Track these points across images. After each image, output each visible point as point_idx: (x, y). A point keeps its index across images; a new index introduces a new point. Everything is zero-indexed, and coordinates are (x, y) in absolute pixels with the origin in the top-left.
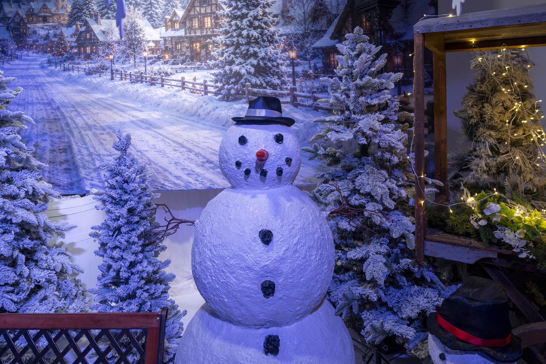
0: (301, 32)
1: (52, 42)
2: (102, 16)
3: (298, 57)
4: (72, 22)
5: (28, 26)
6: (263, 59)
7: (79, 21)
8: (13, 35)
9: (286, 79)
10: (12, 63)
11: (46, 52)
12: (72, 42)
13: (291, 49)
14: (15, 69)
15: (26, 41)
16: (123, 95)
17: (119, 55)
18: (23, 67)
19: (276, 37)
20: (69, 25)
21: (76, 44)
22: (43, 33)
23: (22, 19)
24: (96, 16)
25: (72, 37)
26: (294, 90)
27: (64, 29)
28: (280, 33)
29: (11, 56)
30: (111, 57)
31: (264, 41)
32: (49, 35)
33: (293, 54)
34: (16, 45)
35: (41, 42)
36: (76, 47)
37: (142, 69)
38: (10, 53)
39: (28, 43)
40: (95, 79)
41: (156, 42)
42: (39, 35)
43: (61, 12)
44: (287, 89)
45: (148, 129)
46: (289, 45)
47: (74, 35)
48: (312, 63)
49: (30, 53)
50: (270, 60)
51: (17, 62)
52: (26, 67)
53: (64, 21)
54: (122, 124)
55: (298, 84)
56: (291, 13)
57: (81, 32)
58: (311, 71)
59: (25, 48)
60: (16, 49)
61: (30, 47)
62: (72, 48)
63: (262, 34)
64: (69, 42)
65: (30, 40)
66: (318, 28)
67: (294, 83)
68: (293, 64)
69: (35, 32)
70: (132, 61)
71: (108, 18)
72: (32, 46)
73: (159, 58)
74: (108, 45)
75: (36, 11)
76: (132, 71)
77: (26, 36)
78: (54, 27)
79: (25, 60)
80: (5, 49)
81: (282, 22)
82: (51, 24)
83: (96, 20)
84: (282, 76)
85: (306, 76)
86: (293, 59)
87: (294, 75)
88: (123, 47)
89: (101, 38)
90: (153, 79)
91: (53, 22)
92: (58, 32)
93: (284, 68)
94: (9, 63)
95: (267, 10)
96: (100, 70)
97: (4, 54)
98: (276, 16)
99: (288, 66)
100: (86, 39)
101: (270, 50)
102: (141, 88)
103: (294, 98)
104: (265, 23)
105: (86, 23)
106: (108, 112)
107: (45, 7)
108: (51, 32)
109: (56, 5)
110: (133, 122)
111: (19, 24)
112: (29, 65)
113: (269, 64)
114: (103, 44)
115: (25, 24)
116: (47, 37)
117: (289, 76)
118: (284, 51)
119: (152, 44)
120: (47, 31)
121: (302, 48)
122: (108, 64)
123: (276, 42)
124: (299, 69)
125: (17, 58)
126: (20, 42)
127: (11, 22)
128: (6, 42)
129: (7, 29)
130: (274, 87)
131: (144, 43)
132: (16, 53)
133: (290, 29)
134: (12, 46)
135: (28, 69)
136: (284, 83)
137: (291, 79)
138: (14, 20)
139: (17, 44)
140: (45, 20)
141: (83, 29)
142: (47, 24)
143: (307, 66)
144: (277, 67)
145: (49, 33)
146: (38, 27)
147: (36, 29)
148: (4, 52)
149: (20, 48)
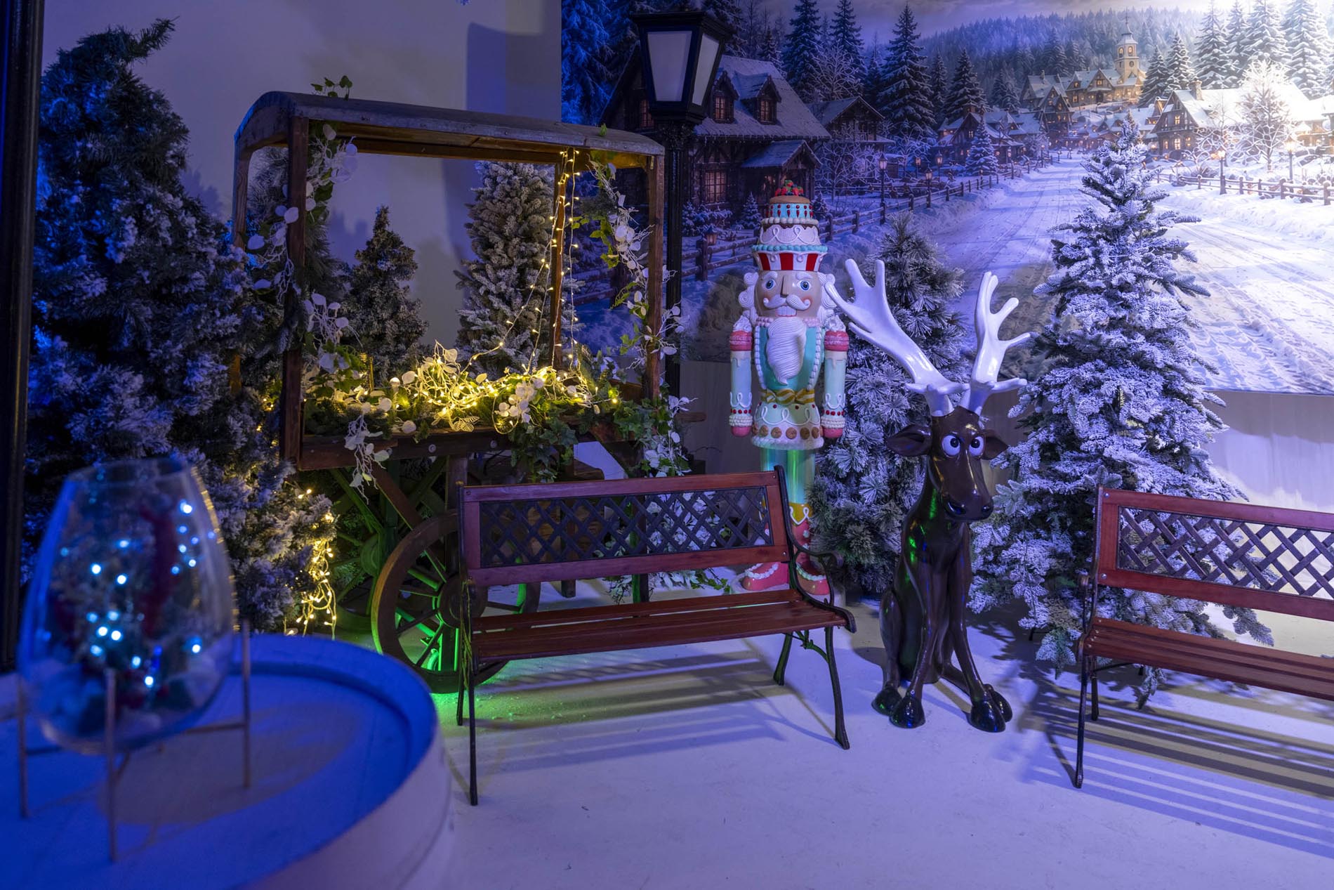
1: (1112, 134)
2: (1204, 85)
4: (1148, 98)
5: (1071, 109)
7: (1160, 95)
8: (1045, 125)
10: (1042, 170)
12: (1147, 131)
14: (1048, 180)
15: (1066, 135)
16: (1244, 221)
17: (1236, 150)
18: (1060, 176)
20: (1143, 104)
21: (1154, 135)
22: (1095, 119)
23: (1060, 100)
24: (1193, 85)
25: (1147, 123)
27: (1133, 112)
29: (1041, 159)
30: (1221, 154)
32: (1107, 122)
34: (1050, 141)
35: (1093, 134)
36: (1154, 140)
37: (1285, 174)
38: (1039, 154)
39: (1070, 137)
40: (1189, 194)
41: (1315, 124)
42: (1089, 123)
43: (1128, 83)
45: (1295, 280)
47: (1151, 120)
49: (1074, 153)
51: (1051, 168)
52: (1066, 176)
53: (1133, 97)
54: (1242, 271)
57: (1165, 115)
59: (1065, 146)
60: (1050, 148)
61: (1074, 144)
62: (1147, 142)
64: (1141, 132)
65: (1073, 133)
69: (1082, 119)
70: (1263, 161)
71: (1217, 87)
72: (1076, 141)
73: (1319, 153)
74: (1217, 134)
75: (1083, 86)
76: (1265, 177)
77: (1066, 126)
78: (1116, 109)
79: (1065, 165)
80: (1032, 149)
82: (1110, 104)
83: (1193, 93)
88: (1244, 136)
89: (1201, 122)
90: (1306, 191)
91: (1114, 101)
92: (1123, 116)
94: (1038, 171)
96: (1201, 177)
97: (1030, 156)
100: (1173, 125)
102: (1283, 208)
105: (1174, 99)
106: (1215, 250)
107: (1099, 77)
108: (1110, 117)
109: (1120, 73)
110: (1264, 268)
111: (1055, 108)
112: (1070, 172)
114: (1206, 132)
115: (1065, 107)
116: (1103, 126)
119: (1306, 129)
120: (1103, 117)
122: (1214, 166)
125: (1051, 161)
126: (1057, 136)
127: (1043, 106)
128: (1034, 137)
129: (1036, 116)
131: (1288, 126)
132: (1050, 154)
134: (1044, 143)
135: (1069, 179)
138: (1046, 101)
139: (1052, 139)
140: (1099, 98)
141: (1169, 108)
142: (1103, 105)
145: (1106, 119)
146: (1088, 111)
147: (1083, 114)
148: (1029, 153)
149: (1057, 146)
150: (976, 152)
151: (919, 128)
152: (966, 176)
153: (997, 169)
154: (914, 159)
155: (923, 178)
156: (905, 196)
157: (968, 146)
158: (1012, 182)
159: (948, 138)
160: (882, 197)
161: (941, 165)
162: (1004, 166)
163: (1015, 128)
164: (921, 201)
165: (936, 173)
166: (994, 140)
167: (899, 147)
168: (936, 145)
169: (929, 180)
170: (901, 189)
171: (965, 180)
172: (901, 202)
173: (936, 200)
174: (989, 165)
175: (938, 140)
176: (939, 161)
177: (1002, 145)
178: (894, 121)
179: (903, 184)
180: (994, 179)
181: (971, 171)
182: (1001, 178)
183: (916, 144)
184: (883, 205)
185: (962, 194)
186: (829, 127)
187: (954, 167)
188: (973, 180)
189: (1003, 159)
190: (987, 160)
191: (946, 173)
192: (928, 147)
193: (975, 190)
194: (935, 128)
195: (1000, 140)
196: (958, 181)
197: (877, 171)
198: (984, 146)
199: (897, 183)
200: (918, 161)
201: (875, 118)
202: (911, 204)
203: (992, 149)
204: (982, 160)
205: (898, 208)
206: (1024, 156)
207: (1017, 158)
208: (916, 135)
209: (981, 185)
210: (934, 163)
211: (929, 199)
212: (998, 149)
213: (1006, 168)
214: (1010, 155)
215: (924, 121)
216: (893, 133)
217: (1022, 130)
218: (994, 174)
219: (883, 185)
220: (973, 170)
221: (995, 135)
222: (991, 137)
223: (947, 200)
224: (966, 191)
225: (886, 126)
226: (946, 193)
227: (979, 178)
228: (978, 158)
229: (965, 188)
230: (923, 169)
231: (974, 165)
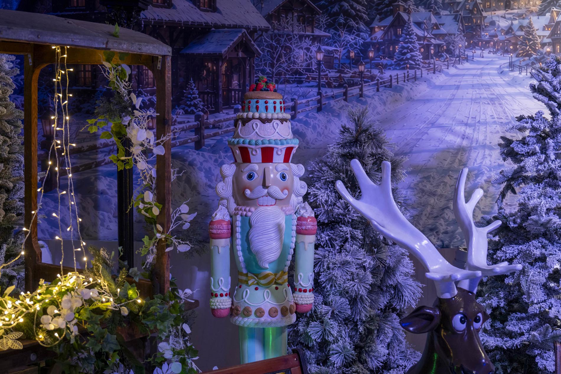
1: (516, 37)
4: (545, 8)
5: (484, 14)
7: (555, 5)
8: (463, 27)
10: (459, 66)
11: (507, 52)
12: (544, 36)
14: (464, 75)
15: (480, 36)
18: (474, 72)
20: (541, 13)
21: (549, 40)
22: (503, 24)
23: (476, 5)
25: (544, 29)
27: (534, 19)
29: (459, 56)
32: (513, 27)
34: (466, 41)
35: (501, 37)
36: (549, 44)
38: (457, 52)
39: (483, 39)
42: (499, 26)
47: (548, 26)
49: (486, 53)
51: (467, 65)
52: (479, 72)
53: (534, 6)
57: (558, 23)
59: (478, 46)
60: (466, 47)
61: (485, 45)
62: (543, 45)
64: (539, 36)
65: (485, 35)
69: (493, 23)
72: (488, 42)
77: (480, 28)
78: (520, 16)
79: (479, 63)
80: (451, 47)
82: (515, 11)
91: (519, 8)
92: (525, 22)
94: (456, 67)
97: (449, 54)
108: (516, 22)
111: (471, 11)
112: (482, 69)
115: (479, 12)
116: (509, 30)
120: (510, 22)
125: (467, 59)
126: (473, 37)
127: (461, 9)
128: (453, 37)
129: (455, 18)
132: (466, 53)
134: (461, 43)
135: (481, 75)
138: (464, 5)
139: (468, 40)
140: (508, 5)
142: (510, 11)
145: (512, 24)
146: (498, 16)
147: (494, 19)
148: (449, 51)
149: (472, 46)
150: (403, 48)
151: (352, 23)
152: (394, 69)
153: (421, 65)
154: (349, 52)
155: (356, 70)
156: (340, 86)
157: (397, 42)
158: (434, 76)
159: (379, 34)
160: (319, 86)
161: (372, 59)
162: (427, 61)
163: (438, 28)
164: (355, 91)
165: (368, 66)
166: (419, 38)
167: (334, 41)
168: (369, 40)
169: (362, 72)
170: (336, 79)
171: (394, 73)
172: (336, 91)
173: (368, 90)
174: (414, 60)
175: (370, 35)
176: (371, 55)
177: (426, 42)
178: (330, 15)
179: (338, 75)
180: (418, 72)
181: (399, 65)
182: (425, 72)
183: (350, 38)
184: (319, 94)
185: (390, 86)
186: (269, 18)
187: (386, 61)
188: (401, 73)
189: (427, 56)
190: (413, 56)
191: (377, 66)
192: (361, 41)
193: (402, 82)
194: (368, 24)
195: (425, 38)
196: (387, 74)
197: (314, 61)
198: (411, 43)
199: (333, 74)
200: (352, 54)
201: (312, 11)
202: (345, 94)
203: (418, 46)
204: (409, 56)
205: (333, 97)
206: (444, 54)
207: (438, 55)
208: (350, 30)
209: (407, 79)
210: (366, 57)
211: (361, 90)
212: (422, 46)
213: (429, 63)
214: (432, 52)
215: (357, 18)
216: (329, 26)
217: (443, 30)
218: (418, 69)
219: (319, 75)
220: (401, 64)
221: (420, 33)
222: (417, 35)
223: (378, 90)
224: (394, 83)
225: (323, 19)
226: (377, 84)
227: (406, 71)
228: (405, 54)
229: (393, 81)
230: (356, 62)
231: (402, 60)
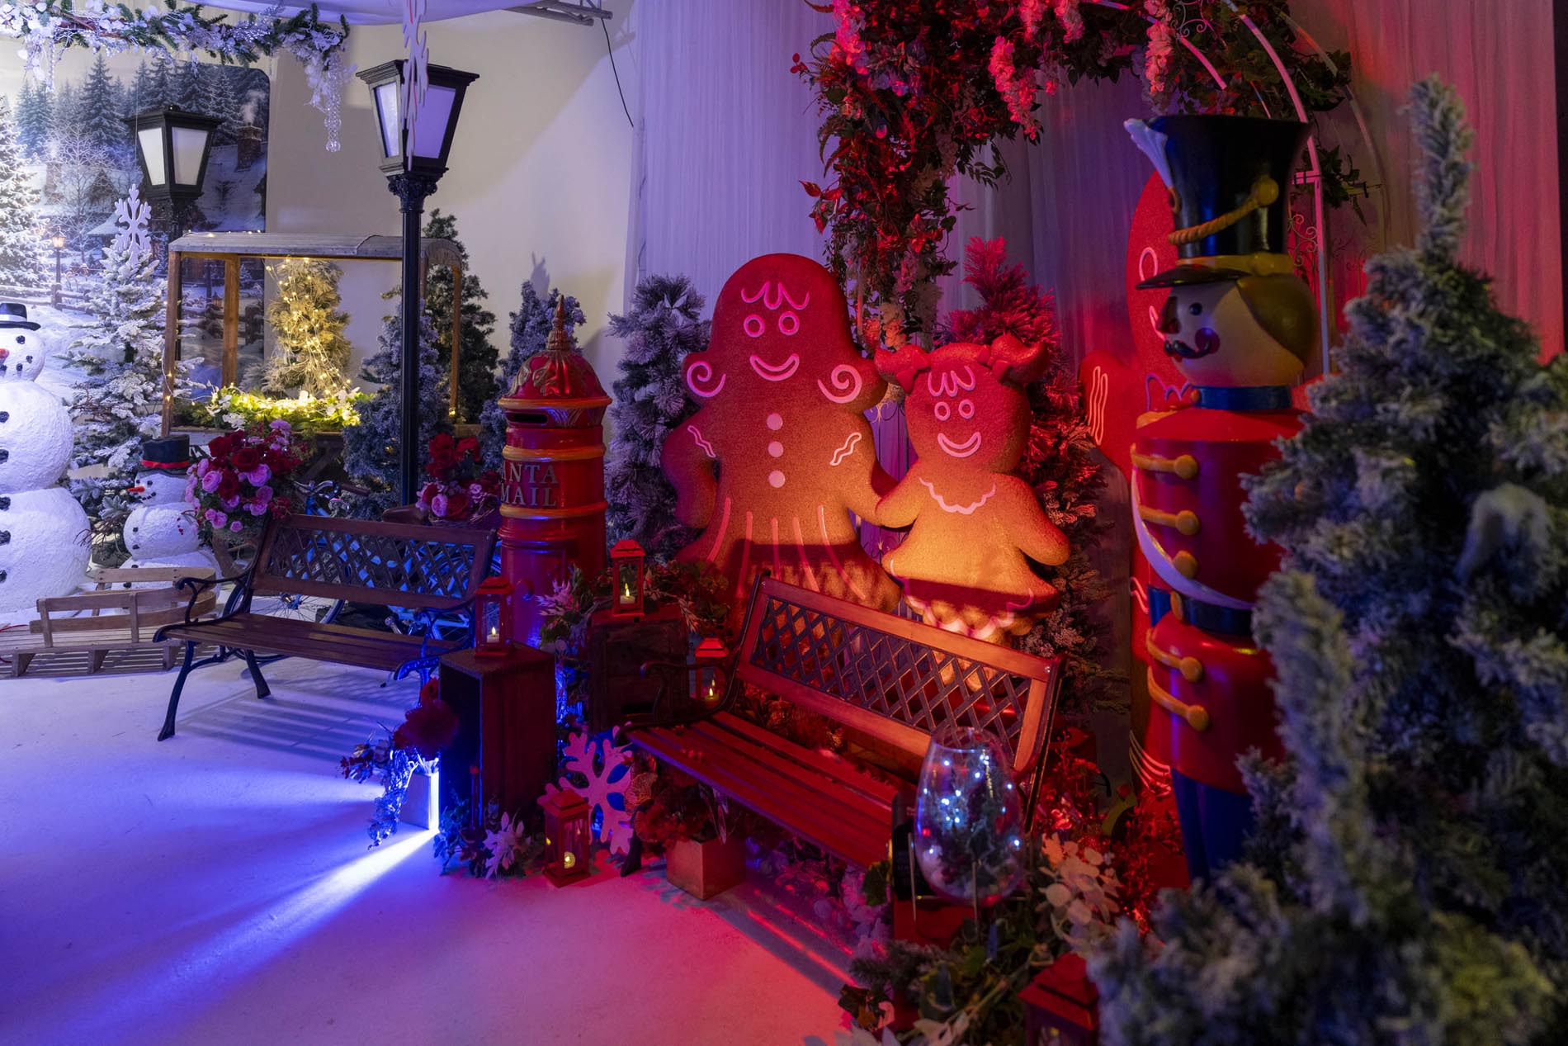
0: (73, 215)
3: (67, 246)
6: (12, 246)
9: (45, 273)
13: (57, 235)
19: (34, 220)
26: (59, 287)
28: (41, 214)
31: (15, 223)
33: (59, 242)
44: (47, 286)
46: (53, 230)
48: (87, 254)
50: (23, 248)
55: (63, 281)
56: (60, 189)
58: (85, 265)
63: (12, 214)
66: (99, 211)
67: (58, 278)
68: (58, 254)
81: (44, 199)
84: (40, 269)
85: (77, 270)
86: (59, 249)
87: (59, 269)
93: (43, 260)
95: (23, 184)
98: (36, 192)
99: (51, 256)
101: (25, 235)
103: (58, 298)
104: (19, 200)
113: (22, 254)
117: (51, 270)
118: (46, 237)
121: (72, 234)
123: (34, 225)
124: (66, 262)
130: (27, 283)
133: (57, 210)
136: (42, 278)
137: (54, 274)
143: (78, 259)
144: (34, 257)
